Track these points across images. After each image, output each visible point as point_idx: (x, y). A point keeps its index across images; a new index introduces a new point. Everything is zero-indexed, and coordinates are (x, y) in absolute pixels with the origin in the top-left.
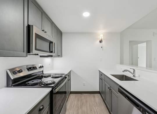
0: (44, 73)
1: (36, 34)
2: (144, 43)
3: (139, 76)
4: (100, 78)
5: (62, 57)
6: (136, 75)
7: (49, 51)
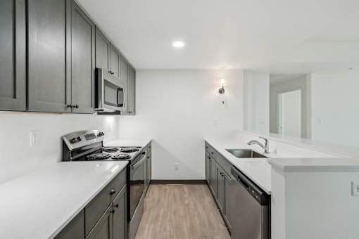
0: (104, 145)
1: (105, 80)
2: (297, 91)
3: (275, 152)
4: (206, 155)
5: (135, 114)
6: (270, 150)
7: (116, 103)
